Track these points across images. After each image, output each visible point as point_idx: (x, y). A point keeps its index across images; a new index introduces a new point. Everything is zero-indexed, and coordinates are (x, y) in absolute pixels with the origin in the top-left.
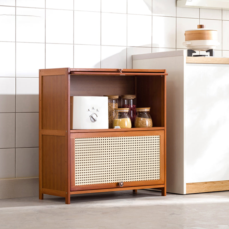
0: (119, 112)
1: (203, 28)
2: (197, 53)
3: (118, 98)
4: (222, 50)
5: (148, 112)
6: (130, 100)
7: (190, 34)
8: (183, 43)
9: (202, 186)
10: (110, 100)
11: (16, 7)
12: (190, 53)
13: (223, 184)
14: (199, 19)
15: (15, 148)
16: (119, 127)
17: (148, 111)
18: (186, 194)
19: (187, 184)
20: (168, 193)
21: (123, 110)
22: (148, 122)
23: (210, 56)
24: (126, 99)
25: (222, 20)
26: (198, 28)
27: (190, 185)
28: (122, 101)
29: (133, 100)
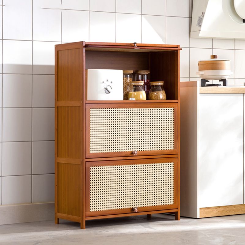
0: (134, 85)
1: (216, 58)
2: (211, 82)
3: (133, 73)
4: (235, 78)
5: (161, 86)
6: (144, 76)
7: (203, 64)
8: (197, 73)
9: (215, 210)
10: (125, 75)
11: (32, 41)
12: (204, 82)
13: (236, 208)
14: (213, 49)
15: (32, 175)
16: (134, 99)
17: (161, 84)
18: (199, 218)
19: (200, 209)
20: (182, 217)
21: (138, 83)
22: (162, 95)
23: (223, 85)
24: (140, 75)
25: (235, 50)
26: (211, 58)
27: (204, 209)
28: (136, 76)
29: (147, 75)
